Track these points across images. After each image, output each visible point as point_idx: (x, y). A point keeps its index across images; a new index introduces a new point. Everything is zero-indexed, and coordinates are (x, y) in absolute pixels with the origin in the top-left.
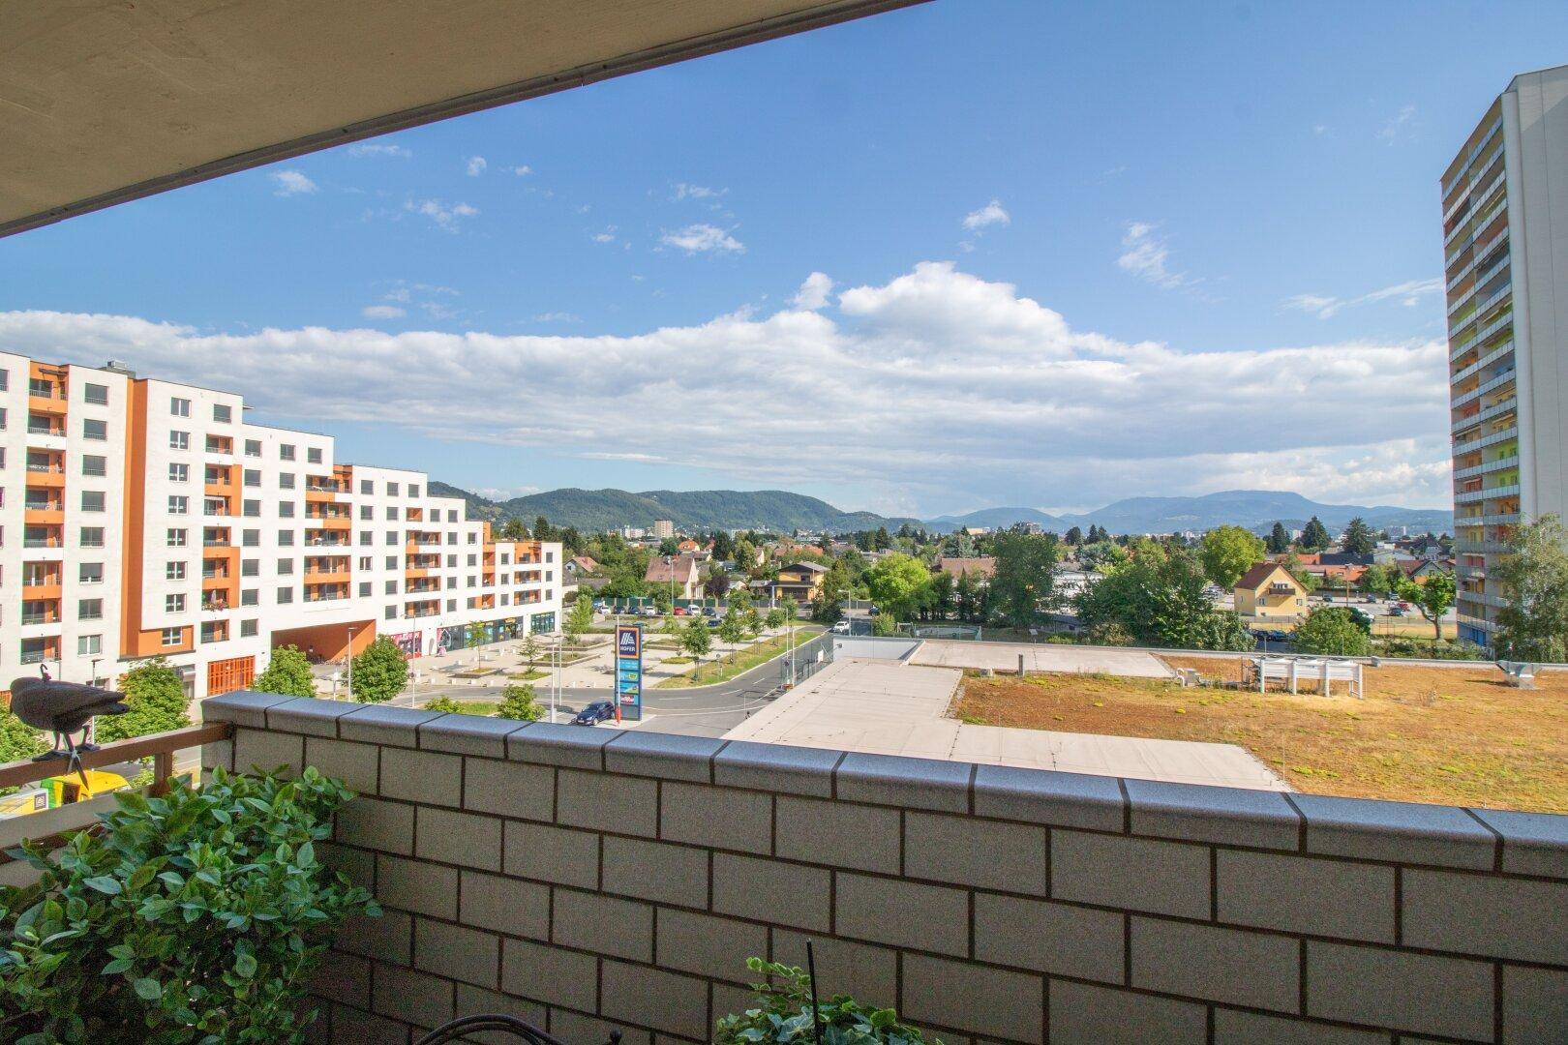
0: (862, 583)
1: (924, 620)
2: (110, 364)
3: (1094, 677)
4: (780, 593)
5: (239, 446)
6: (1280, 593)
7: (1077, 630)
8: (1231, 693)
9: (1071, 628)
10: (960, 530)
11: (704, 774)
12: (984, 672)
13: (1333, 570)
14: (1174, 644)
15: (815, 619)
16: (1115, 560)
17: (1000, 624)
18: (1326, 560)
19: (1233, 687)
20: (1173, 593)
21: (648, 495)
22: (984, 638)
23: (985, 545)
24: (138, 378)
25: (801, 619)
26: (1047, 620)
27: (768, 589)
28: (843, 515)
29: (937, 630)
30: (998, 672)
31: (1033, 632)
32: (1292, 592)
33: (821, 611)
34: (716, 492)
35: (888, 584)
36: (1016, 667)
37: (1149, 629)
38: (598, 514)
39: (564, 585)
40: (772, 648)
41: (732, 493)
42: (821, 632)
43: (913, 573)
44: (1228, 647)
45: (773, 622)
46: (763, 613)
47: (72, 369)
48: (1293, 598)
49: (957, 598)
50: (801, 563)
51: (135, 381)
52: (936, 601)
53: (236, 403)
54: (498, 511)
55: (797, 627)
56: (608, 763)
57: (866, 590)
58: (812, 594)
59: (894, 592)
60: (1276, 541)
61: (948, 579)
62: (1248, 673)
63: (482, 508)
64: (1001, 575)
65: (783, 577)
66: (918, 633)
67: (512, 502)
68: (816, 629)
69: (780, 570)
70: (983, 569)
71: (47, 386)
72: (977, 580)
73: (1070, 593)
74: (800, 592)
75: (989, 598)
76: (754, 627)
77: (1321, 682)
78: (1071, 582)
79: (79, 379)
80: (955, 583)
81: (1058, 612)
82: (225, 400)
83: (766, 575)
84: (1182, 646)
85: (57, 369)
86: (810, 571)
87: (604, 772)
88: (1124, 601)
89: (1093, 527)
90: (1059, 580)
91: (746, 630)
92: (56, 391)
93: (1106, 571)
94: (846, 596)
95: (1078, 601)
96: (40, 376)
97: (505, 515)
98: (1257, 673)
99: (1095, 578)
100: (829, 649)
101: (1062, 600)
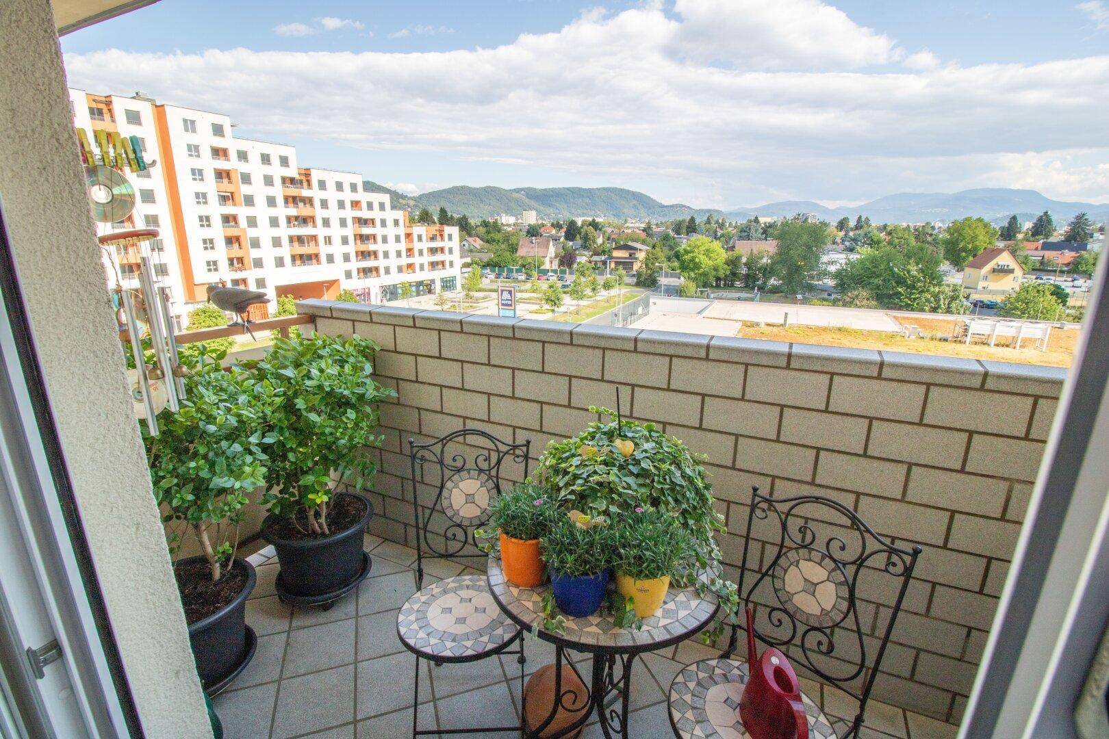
0: (674, 259)
1: (718, 286)
2: (137, 94)
3: (840, 330)
4: (613, 265)
5: (233, 155)
6: (1003, 271)
7: (833, 297)
8: (943, 344)
9: (829, 295)
10: (753, 218)
11: (567, 339)
12: (757, 324)
13: (1050, 255)
14: (908, 307)
15: (638, 284)
16: (873, 243)
17: (775, 291)
18: (1046, 246)
19: (946, 340)
20: (914, 269)
21: (518, 191)
22: (761, 300)
23: (771, 230)
24: (158, 104)
25: (628, 285)
26: (811, 288)
27: (604, 263)
28: (664, 206)
29: (725, 294)
30: (768, 325)
31: (799, 297)
32: (1012, 271)
33: (642, 279)
34: (568, 189)
35: (692, 260)
36: (782, 322)
37: (890, 296)
38: (482, 205)
39: (461, 257)
40: (606, 305)
41: (580, 189)
42: (642, 293)
43: (714, 251)
44: (948, 311)
45: (607, 286)
46: (601, 280)
47: (114, 99)
48: (1011, 276)
49: (744, 271)
50: (630, 243)
51: (156, 106)
52: (728, 273)
53: (226, 122)
54: (412, 203)
55: (624, 290)
56: (516, 334)
57: (676, 264)
58: (636, 266)
59: (697, 266)
60: (1009, 232)
61: (738, 258)
62: (959, 330)
63: (401, 200)
64: (780, 254)
65: (616, 254)
66: (712, 296)
67: (421, 197)
68: (637, 292)
69: (614, 249)
70: (766, 250)
71: (100, 112)
72: (762, 258)
73: (833, 269)
74: (627, 265)
75: (768, 271)
76: (594, 289)
77: (1015, 339)
78: (835, 260)
79: (120, 106)
80: (744, 260)
81: (820, 283)
82: (219, 120)
83: (604, 252)
84: (913, 310)
85: (104, 99)
86: (635, 249)
87: (514, 338)
88: (874, 275)
89: (860, 217)
90: (825, 258)
91: (588, 292)
92: (107, 116)
93: (865, 252)
94: (661, 268)
95: (838, 275)
96: (94, 105)
97: (416, 206)
98: (966, 330)
99: (854, 257)
100: (647, 305)
101: (825, 273)
